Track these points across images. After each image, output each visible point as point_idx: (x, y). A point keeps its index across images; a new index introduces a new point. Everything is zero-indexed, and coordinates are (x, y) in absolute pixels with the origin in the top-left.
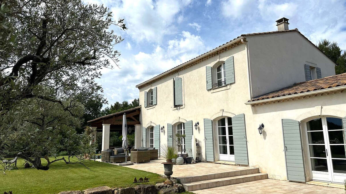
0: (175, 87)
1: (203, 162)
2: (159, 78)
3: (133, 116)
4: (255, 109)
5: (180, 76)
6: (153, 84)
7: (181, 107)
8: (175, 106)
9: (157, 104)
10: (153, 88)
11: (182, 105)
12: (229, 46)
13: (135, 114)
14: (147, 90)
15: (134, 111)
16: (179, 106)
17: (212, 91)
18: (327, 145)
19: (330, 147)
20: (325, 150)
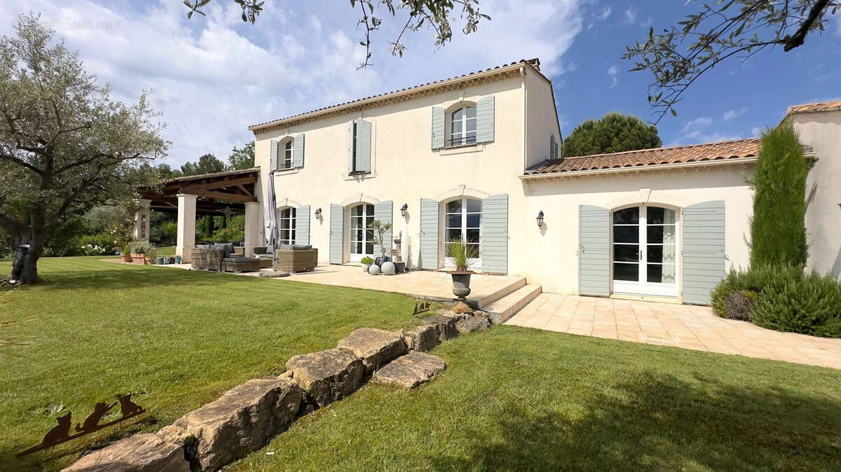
0: (357, 137)
1: (413, 270)
2: (314, 117)
3: (243, 185)
4: (529, 187)
5: (368, 119)
6: (294, 127)
7: (368, 176)
8: (354, 173)
9: (303, 167)
10: (294, 135)
11: (370, 173)
12: (490, 77)
13: (246, 181)
14: (279, 139)
15: (246, 175)
16: (363, 173)
17: (442, 152)
18: (643, 244)
19: (646, 247)
20: (638, 252)
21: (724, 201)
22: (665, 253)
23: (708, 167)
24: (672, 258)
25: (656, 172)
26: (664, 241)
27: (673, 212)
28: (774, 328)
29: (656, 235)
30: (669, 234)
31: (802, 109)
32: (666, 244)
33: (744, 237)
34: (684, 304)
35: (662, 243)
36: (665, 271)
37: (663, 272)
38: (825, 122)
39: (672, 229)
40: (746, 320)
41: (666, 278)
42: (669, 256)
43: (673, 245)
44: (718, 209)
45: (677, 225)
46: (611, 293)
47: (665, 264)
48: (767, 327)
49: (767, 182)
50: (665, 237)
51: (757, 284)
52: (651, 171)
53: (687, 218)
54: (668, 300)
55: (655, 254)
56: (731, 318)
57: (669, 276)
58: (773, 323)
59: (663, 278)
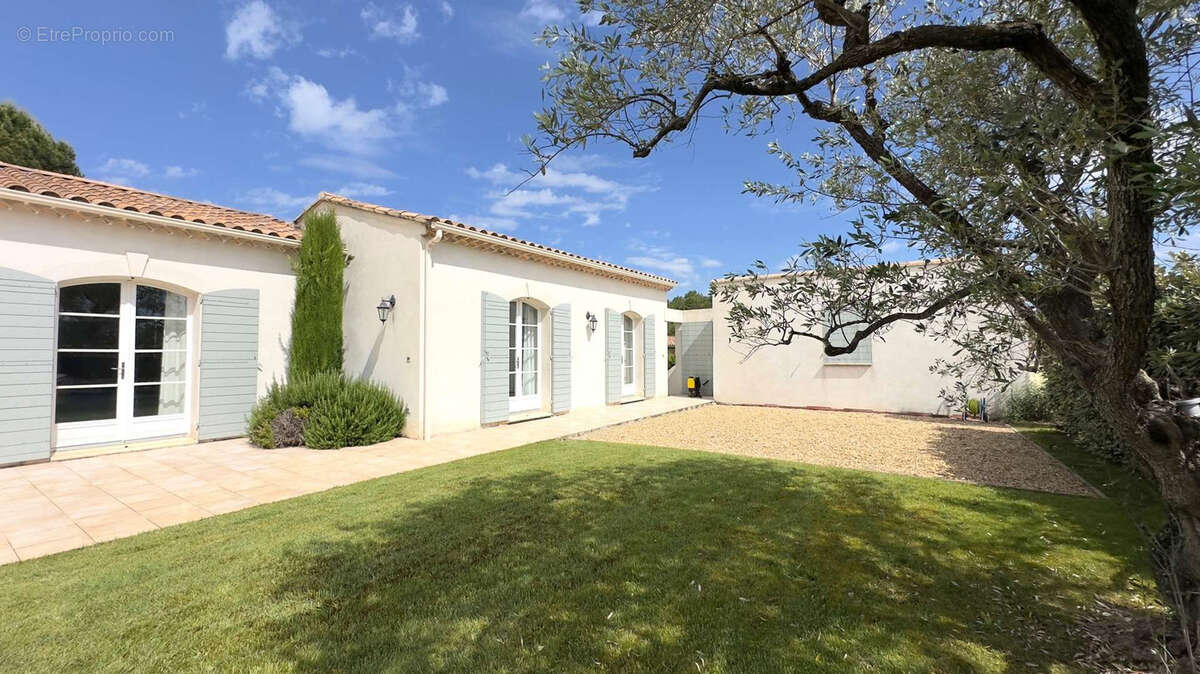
18: (127, 350)
19: (134, 356)
20: (116, 366)
21: (258, 291)
22: (166, 364)
23: (240, 239)
24: (179, 372)
25: (160, 228)
26: (165, 344)
27: (185, 299)
28: (330, 447)
29: (150, 335)
30: (173, 334)
31: (337, 200)
32: (169, 351)
33: (280, 339)
34: (200, 442)
35: (161, 348)
36: (164, 396)
37: (161, 397)
38: (360, 221)
39: (180, 328)
40: (296, 445)
41: (165, 406)
42: (173, 370)
43: (180, 353)
44: (249, 301)
45: (190, 320)
46: (53, 451)
47: (165, 383)
48: (323, 448)
49: (313, 274)
50: (166, 338)
51: (309, 398)
52: (149, 226)
53: (209, 309)
54: (171, 442)
55: (148, 367)
56: (278, 447)
57: (172, 403)
58: (329, 440)
59: (161, 406)
